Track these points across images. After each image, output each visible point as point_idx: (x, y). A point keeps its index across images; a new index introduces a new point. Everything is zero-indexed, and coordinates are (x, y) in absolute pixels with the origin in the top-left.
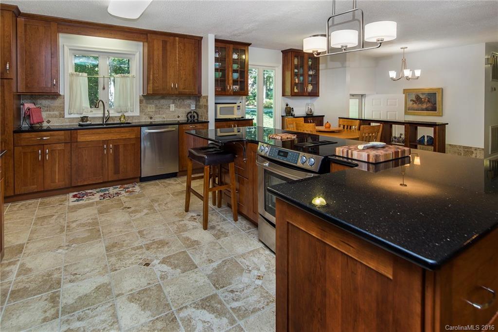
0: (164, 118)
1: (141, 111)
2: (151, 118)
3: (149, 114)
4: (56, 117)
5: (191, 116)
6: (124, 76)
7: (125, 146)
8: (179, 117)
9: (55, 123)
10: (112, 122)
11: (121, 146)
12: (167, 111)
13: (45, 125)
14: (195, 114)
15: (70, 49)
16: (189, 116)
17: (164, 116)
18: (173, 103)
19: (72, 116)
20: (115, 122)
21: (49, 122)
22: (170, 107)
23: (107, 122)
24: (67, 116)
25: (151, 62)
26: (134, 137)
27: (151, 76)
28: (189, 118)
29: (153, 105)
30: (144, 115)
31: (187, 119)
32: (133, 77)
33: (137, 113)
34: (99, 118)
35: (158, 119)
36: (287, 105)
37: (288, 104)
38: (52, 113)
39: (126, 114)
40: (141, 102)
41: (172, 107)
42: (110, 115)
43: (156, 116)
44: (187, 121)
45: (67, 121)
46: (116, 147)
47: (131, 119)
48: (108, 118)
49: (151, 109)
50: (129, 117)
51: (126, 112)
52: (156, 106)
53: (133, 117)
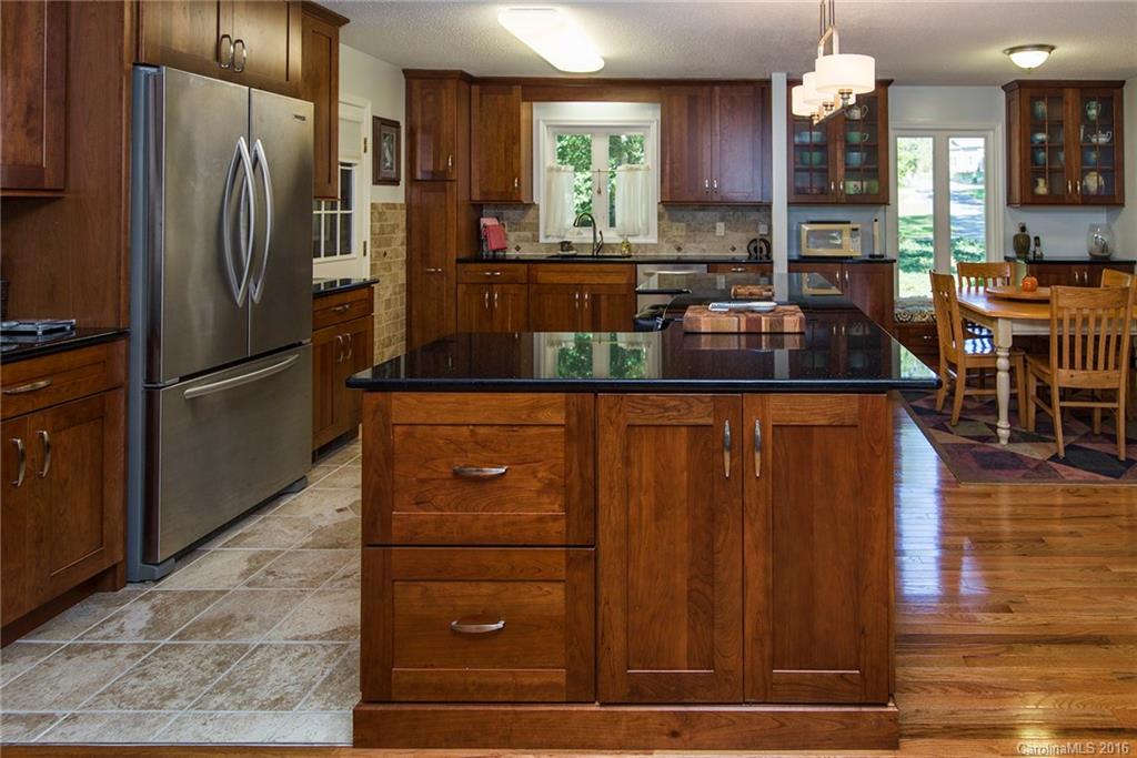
0: (704, 250)
1: (661, 234)
2: (679, 249)
3: (675, 241)
4: (527, 241)
5: (755, 249)
6: (631, 169)
7: (609, 297)
8: (734, 249)
9: (527, 252)
10: (611, 254)
11: (603, 297)
12: (709, 236)
13: (512, 253)
14: (763, 245)
15: (548, 127)
16: (752, 248)
17: (704, 246)
18: (722, 219)
19: (550, 240)
20: (616, 254)
21: (518, 249)
22: (715, 228)
23: (600, 254)
24: (542, 240)
25: (668, 139)
26: (625, 282)
27: (668, 167)
28: (753, 253)
29: (683, 224)
30: (667, 242)
31: (747, 254)
32: (648, 169)
33: (653, 239)
34: (589, 244)
35: (692, 252)
36: (1023, 229)
37: (1027, 226)
38: (522, 234)
39: (631, 240)
40: (660, 217)
41: (721, 228)
42: (605, 241)
43: (688, 245)
44: (749, 258)
45: (543, 248)
46: (595, 298)
47: (643, 248)
48: (601, 246)
49: (678, 231)
50: (638, 245)
51: (634, 236)
52: (689, 225)
53: (646, 245)
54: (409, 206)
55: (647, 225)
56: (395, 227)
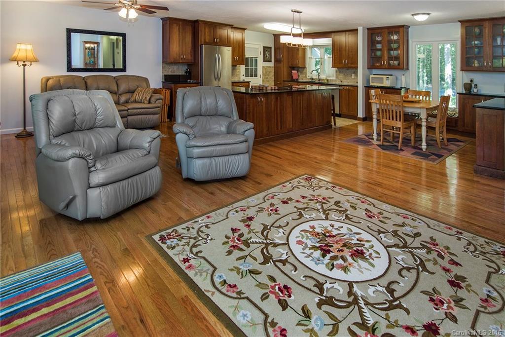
1: (337, 77)
2: (341, 82)
3: (340, 79)
4: (304, 77)
6: (329, 57)
9: (304, 80)
12: (350, 78)
17: (348, 81)
19: (309, 77)
21: (302, 79)
24: (307, 77)
30: (338, 79)
33: (334, 78)
35: (345, 83)
36: (471, 81)
38: (303, 75)
40: (336, 72)
41: (353, 76)
42: (321, 78)
43: (344, 81)
45: (308, 79)
48: (320, 80)
49: (341, 76)
50: (331, 80)
51: (329, 77)
52: (344, 75)
53: (333, 80)
54: (275, 67)
55: (333, 75)
56: (270, 72)
